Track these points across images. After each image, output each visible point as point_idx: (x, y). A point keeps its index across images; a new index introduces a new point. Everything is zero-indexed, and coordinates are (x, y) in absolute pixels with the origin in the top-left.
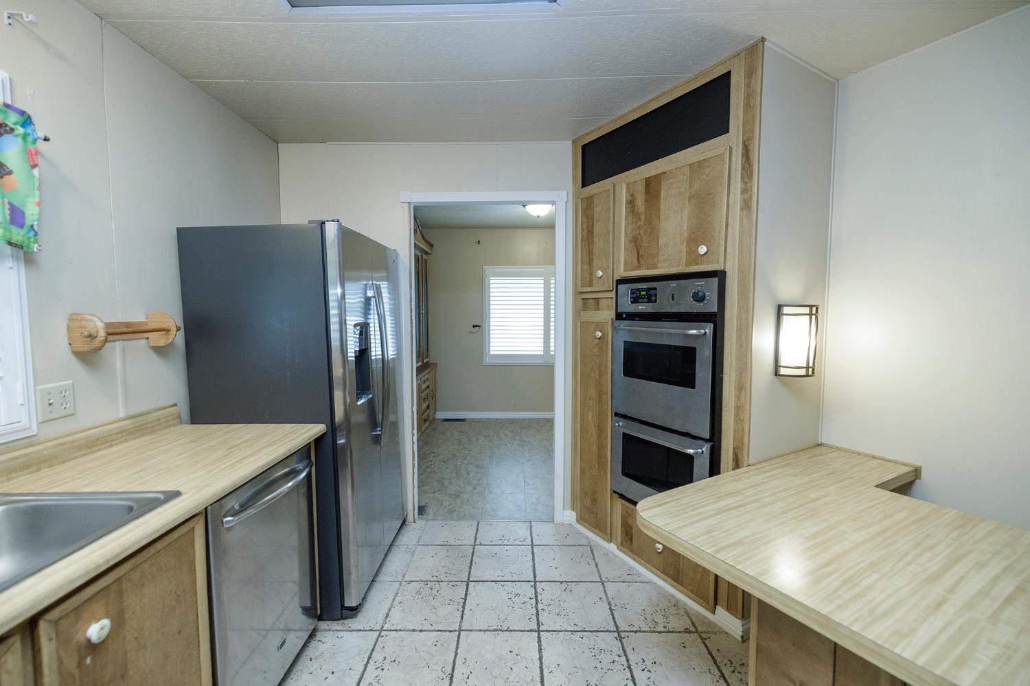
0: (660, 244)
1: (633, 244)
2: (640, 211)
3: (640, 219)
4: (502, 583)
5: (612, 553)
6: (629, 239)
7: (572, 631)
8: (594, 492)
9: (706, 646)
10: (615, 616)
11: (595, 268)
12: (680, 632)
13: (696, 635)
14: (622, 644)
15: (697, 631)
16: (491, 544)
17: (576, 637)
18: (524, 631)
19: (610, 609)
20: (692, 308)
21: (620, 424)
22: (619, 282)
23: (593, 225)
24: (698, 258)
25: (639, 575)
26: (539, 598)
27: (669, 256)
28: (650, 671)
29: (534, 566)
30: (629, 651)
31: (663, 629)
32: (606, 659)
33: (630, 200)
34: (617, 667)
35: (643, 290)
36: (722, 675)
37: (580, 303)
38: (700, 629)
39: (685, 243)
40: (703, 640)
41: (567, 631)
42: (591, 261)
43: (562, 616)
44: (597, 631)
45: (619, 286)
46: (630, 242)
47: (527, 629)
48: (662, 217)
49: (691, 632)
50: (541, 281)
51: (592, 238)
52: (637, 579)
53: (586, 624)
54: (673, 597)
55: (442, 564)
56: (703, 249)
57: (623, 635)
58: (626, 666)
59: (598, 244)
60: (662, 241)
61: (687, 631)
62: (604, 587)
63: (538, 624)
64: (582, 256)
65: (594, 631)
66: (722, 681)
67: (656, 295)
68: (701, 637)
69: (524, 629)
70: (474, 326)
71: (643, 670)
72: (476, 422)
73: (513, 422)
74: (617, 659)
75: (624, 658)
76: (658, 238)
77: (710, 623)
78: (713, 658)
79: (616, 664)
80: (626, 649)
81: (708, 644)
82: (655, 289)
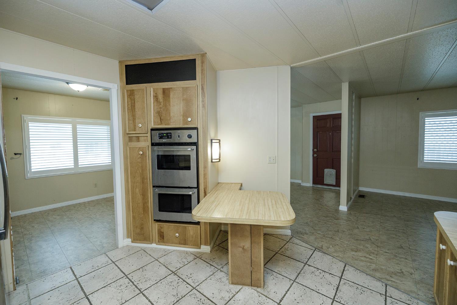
0: (171, 115)
1: (158, 114)
2: (161, 101)
3: (161, 105)
4: (108, 286)
5: (154, 248)
6: (156, 112)
7: (156, 283)
8: (142, 224)
9: (202, 260)
10: (169, 268)
11: (137, 123)
12: (193, 260)
13: (198, 258)
14: (177, 275)
15: (197, 257)
16: (88, 273)
17: (159, 284)
18: (134, 297)
19: (165, 267)
20: (187, 141)
21: (157, 190)
22: (152, 130)
23: (135, 103)
24: (187, 122)
25: (169, 250)
26: (133, 280)
27: (175, 120)
28: (191, 277)
29: (121, 270)
30: (181, 276)
31: (188, 263)
32: (175, 283)
33: (155, 96)
34: (180, 284)
35: (165, 133)
36: (211, 265)
37: (127, 139)
38: (198, 256)
39: (182, 116)
40: (200, 258)
41: (154, 284)
42: (134, 119)
43: (148, 281)
44: (166, 277)
45: (152, 131)
46: (156, 113)
47: (136, 295)
48: (171, 105)
49: (196, 258)
50: (70, 126)
51: (135, 109)
52: (170, 252)
53: (160, 277)
54: (184, 251)
55: (60, 299)
56: (189, 119)
57: (175, 272)
58: (183, 281)
59: (138, 113)
60: (172, 114)
61: (195, 259)
62: (158, 261)
63: (139, 290)
64: (128, 117)
65: (164, 278)
66: (212, 266)
67: (171, 136)
68: (199, 258)
69: (134, 296)
70: (15, 154)
71: (189, 278)
72: (22, 217)
73: (55, 210)
74: (178, 281)
75: (181, 279)
76: (170, 113)
77: (200, 253)
78: (206, 262)
79: (179, 283)
80: (180, 276)
81: (203, 259)
82: (171, 133)
